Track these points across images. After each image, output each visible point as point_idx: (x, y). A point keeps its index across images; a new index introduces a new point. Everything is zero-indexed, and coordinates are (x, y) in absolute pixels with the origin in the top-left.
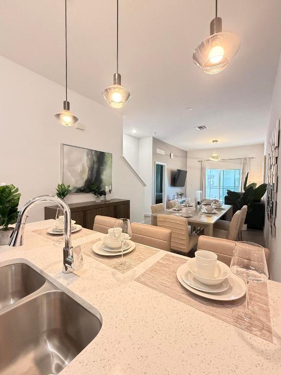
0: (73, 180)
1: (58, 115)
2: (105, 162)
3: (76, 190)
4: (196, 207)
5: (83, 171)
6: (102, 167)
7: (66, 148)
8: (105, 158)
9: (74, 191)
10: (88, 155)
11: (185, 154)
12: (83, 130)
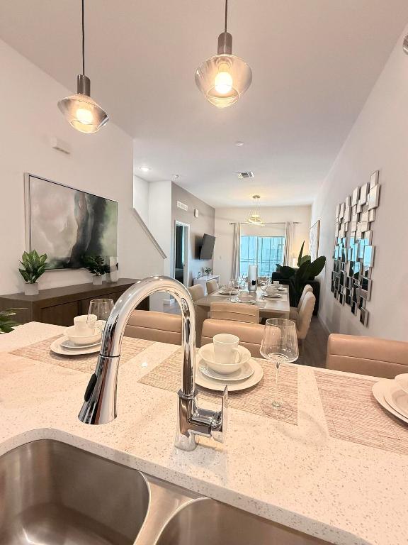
0: (51, 245)
1: (67, 103)
2: (107, 216)
3: (55, 263)
4: (249, 289)
5: (68, 231)
6: (101, 225)
7: (34, 183)
8: (107, 208)
9: (52, 266)
10: (76, 201)
11: (212, 212)
12: (67, 153)
